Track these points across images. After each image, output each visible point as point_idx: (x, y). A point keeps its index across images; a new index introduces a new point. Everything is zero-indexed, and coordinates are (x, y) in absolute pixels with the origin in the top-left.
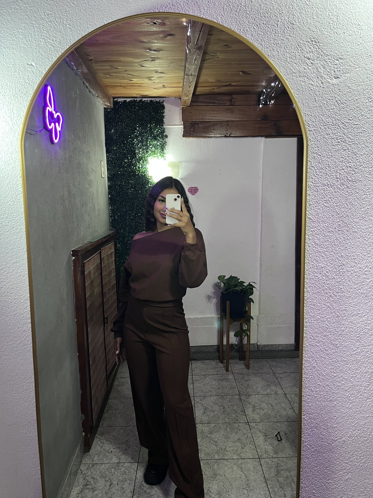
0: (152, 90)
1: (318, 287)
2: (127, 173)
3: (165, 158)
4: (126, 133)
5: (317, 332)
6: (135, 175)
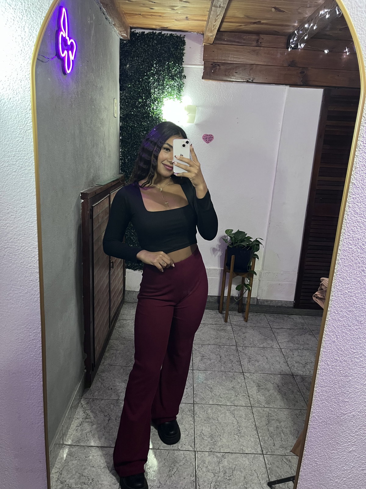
0: (174, 22)
2: (140, 114)
3: (181, 100)
4: (141, 70)
6: (148, 117)
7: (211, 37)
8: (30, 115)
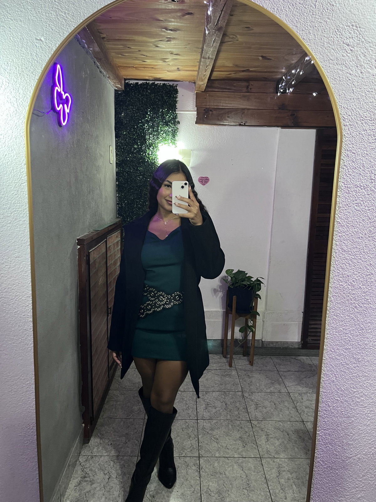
0: (166, 73)
1: (343, 296)
2: (136, 159)
3: (176, 145)
4: (137, 117)
5: (338, 344)
6: (144, 162)
7: (203, 86)
8: (25, 170)
